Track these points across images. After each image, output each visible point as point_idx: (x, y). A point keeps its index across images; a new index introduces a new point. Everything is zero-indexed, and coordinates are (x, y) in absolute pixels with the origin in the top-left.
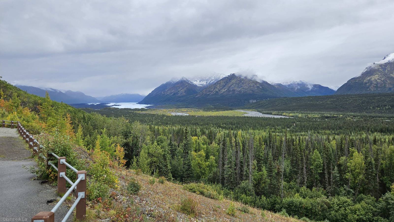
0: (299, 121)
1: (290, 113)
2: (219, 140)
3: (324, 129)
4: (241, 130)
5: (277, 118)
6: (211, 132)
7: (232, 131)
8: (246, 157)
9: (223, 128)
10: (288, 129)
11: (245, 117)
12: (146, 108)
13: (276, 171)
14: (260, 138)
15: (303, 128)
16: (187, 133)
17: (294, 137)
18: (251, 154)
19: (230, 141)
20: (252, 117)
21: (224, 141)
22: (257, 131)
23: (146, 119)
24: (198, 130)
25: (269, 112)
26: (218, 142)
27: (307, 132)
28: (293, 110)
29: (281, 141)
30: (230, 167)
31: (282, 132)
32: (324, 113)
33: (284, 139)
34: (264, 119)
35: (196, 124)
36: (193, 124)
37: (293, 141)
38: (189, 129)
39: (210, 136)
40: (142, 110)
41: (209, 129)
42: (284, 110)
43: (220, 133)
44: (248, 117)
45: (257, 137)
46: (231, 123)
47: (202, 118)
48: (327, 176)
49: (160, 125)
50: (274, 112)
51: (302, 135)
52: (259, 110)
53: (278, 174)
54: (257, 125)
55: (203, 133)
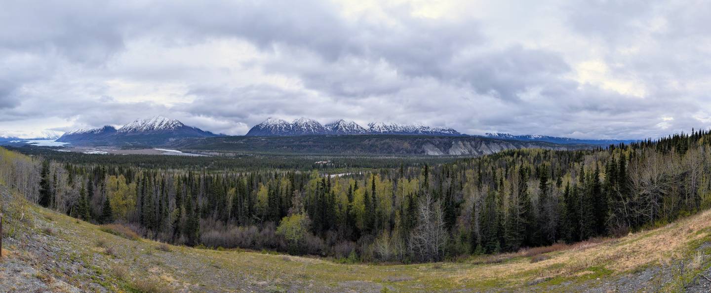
0: (217, 160)
1: (209, 152)
2: (138, 180)
3: (238, 166)
4: (160, 169)
5: (196, 157)
6: (130, 170)
7: (151, 170)
8: (165, 195)
9: (142, 167)
10: (206, 167)
11: (164, 155)
13: (195, 209)
14: (179, 177)
15: (221, 166)
16: (104, 172)
17: (212, 175)
18: (172, 194)
19: (150, 180)
20: (171, 156)
21: (144, 180)
22: (176, 170)
24: (117, 169)
25: (188, 150)
27: (224, 170)
28: (212, 149)
29: (199, 179)
30: (150, 207)
31: (200, 170)
32: (238, 152)
33: (202, 176)
34: (183, 158)
35: (115, 162)
36: (111, 163)
37: (211, 178)
38: (107, 168)
39: (128, 175)
41: (127, 167)
42: (204, 149)
43: (139, 173)
44: (167, 156)
45: (176, 175)
46: (150, 162)
47: (120, 157)
48: (239, 209)
49: (77, 163)
50: (194, 151)
51: (219, 173)
52: (179, 148)
53: (197, 210)
54: (176, 163)
55: (121, 172)
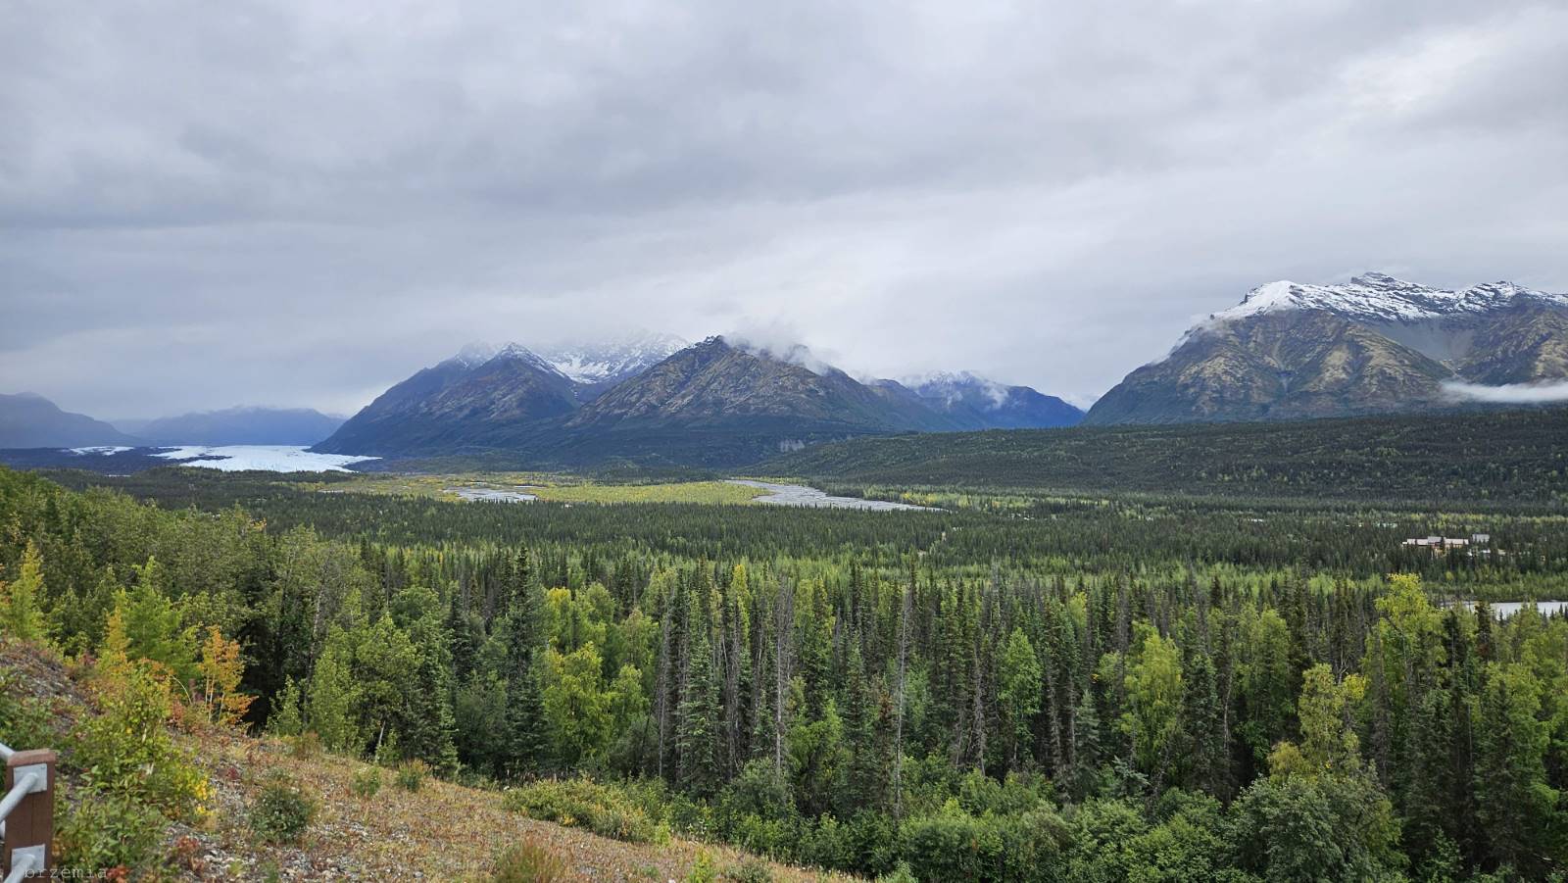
0: (961, 524)
1: (926, 493)
2: (659, 602)
3: (1045, 550)
4: (744, 560)
5: (881, 513)
6: (626, 568)
7: (711, 565)
8: (764, 663)
9: (675, 551)
10: (921, 554)
11: (762, 508)
12: (346, 471)
13: (877, 717)
14: (817, 591)
15: (974, 550)
16: (525, 573)
17: (941, 584)
18: (783, 654)
19: (704, 602)
20: (787, 507)
21: (677, 602)
22: (804, 564)
23: (347, 515)
24: (574, 561)
25: (852, 487)
26: (654, 609)
27: (988, 562)
28: (938, 482)
29: (896, 600)
30: (701, 709)
31: (898, 564)
32: (1046, 491)
33: (905, 590)
34: (833, 517)
35: (565, 536)
36: (553, 538)
37: (937, 596)
38: (534, 558)
39: (621, 585)
40: (330, 477)
41: (619, 555)
42: (908, 480)
43: (664, 573)
44: (772, 508)
45: (807, 585)
46: (710, 534)
47: (588, 514)
48: (1055, 730)
49: (409, 542)
50: (869, 491)
51: (969, 575)
52: (816, 479)
53: (883, 725)
54: (807, 537)
55: (595, 573)
